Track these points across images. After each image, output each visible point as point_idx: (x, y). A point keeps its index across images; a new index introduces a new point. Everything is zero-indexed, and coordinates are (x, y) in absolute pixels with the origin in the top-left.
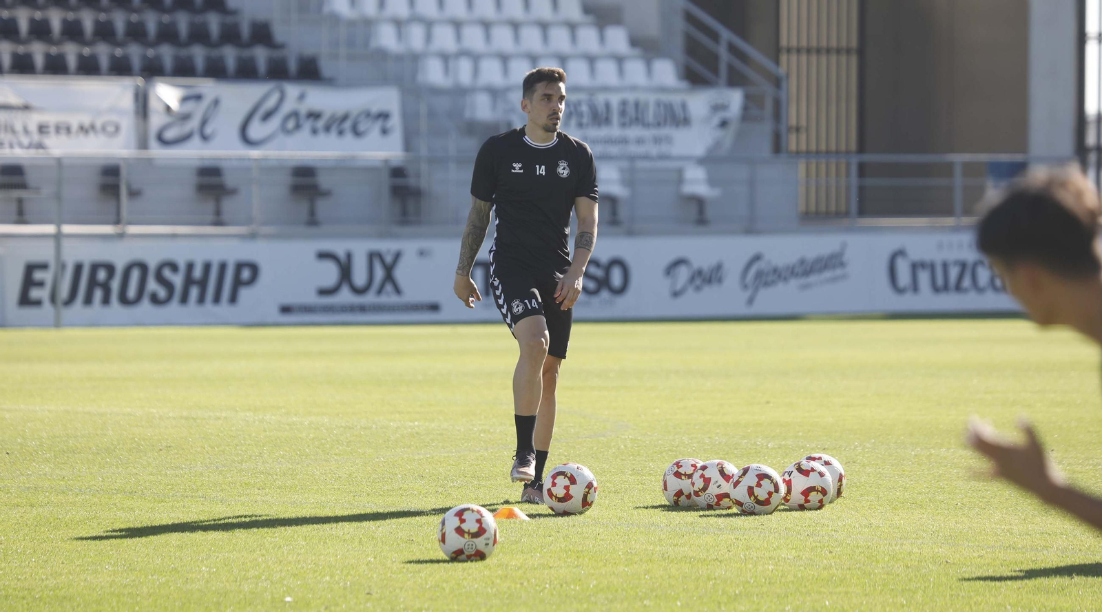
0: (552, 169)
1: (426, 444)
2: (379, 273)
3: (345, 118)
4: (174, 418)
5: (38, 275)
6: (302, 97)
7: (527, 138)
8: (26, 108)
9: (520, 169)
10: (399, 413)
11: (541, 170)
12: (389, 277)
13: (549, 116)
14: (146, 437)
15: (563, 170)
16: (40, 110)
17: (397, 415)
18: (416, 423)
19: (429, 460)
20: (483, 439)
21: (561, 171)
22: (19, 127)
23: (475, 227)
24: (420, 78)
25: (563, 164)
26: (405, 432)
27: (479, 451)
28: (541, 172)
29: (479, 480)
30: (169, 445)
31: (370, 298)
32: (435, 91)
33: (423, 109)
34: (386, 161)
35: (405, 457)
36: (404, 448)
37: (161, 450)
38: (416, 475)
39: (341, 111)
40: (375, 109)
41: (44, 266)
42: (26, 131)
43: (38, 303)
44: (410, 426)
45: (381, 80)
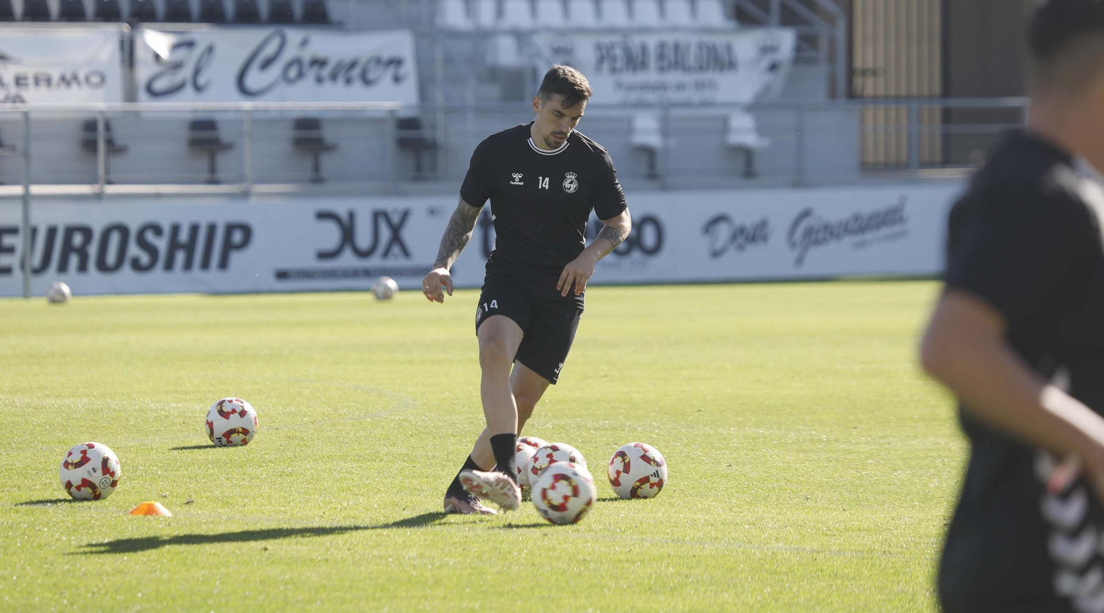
0: (557, 182)
2: (385, 234)
3: (353, 65)
6: (304, 43)
7: (531, 140)
9: (521, 180)
11: (545, 183)
12: (396, 238)
15: (570, 184)
21: (568, 186)
24: (439, 21)
28: (544, 186)
31: (375, 262)
32: (454, 34)
33: (439, 54)
34: (392, 112)
39: (348, 59)
40: (386, 55)
41: (12, 231)
45: (394, 24)
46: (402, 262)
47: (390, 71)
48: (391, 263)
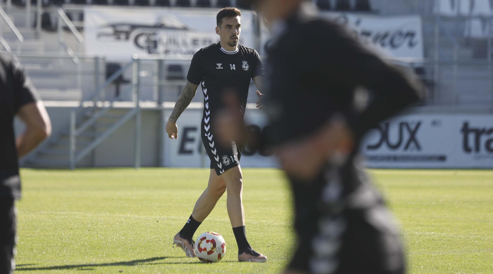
0: (239, 66)
1: (439, 246)
2: (406, 136)
3: (386, 36)
4: (277, 226)
5: (191, 135)
6: (358, 23)
7: (222, 49)
8: (185, 29)
9: (221, 66)
10: (421, 225)
11: (233, 67)
12: (413, 137)
13: (231, 37)
14: (259, 238)
15: (245, 66)
16: (194, 30)
17: (420, 227)
18: (432, 233)
19: (441, 257)
20: (477, 244)
21: (245, 67)
22: (180, 41)
23: (185, 97)
24: (435, 10)
25: (245, 63)
26: (425, 238)
27: (474, 252)
28: (233, 68)
29: (475, 271)
30: (274, 243)
31: (400, 152)
32: (445, 18)
33: (437, 30)
34: (412, 64)
35: (425, 254)
36: (425, 249)
37: (268, 246)
38: (433, 266)
39: (383, 32)
40: (405, 30)
41: (194, 129)
42: (185, 44)
43: (190, 152)
44: (429, 234)
45: (410, 11)
46: (415, 153)
47: (407, 40)
48: (409, 153)
